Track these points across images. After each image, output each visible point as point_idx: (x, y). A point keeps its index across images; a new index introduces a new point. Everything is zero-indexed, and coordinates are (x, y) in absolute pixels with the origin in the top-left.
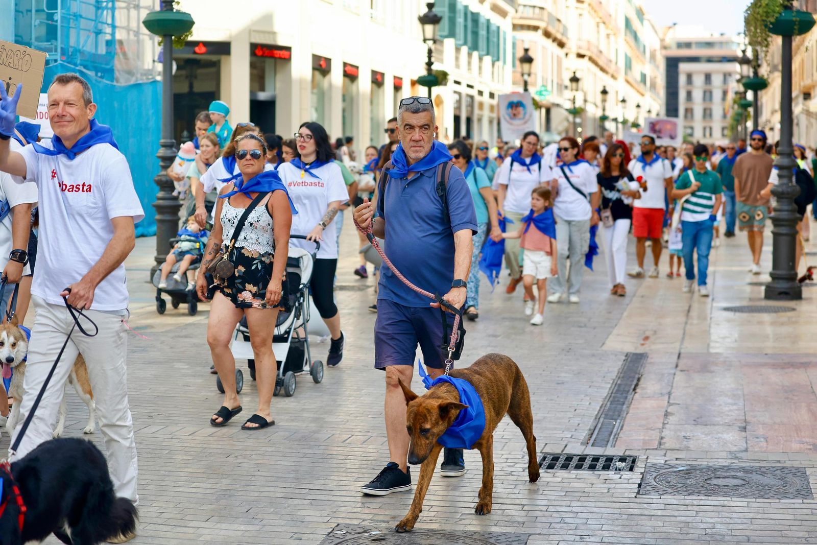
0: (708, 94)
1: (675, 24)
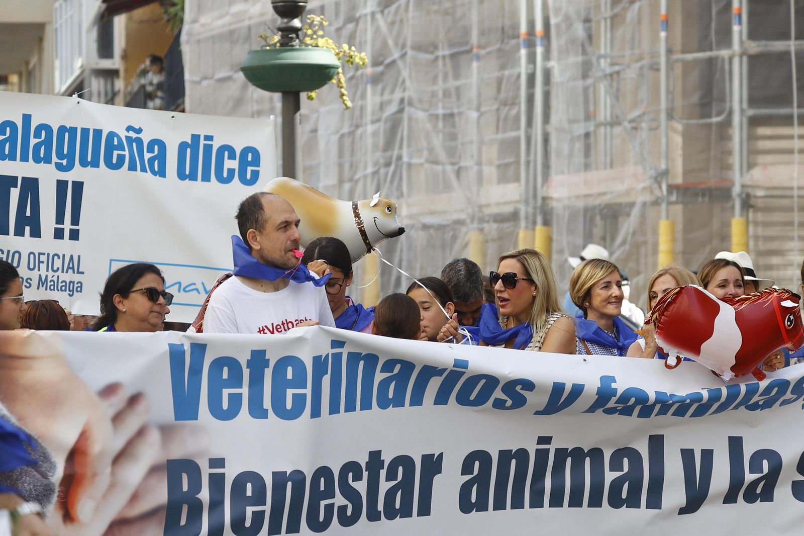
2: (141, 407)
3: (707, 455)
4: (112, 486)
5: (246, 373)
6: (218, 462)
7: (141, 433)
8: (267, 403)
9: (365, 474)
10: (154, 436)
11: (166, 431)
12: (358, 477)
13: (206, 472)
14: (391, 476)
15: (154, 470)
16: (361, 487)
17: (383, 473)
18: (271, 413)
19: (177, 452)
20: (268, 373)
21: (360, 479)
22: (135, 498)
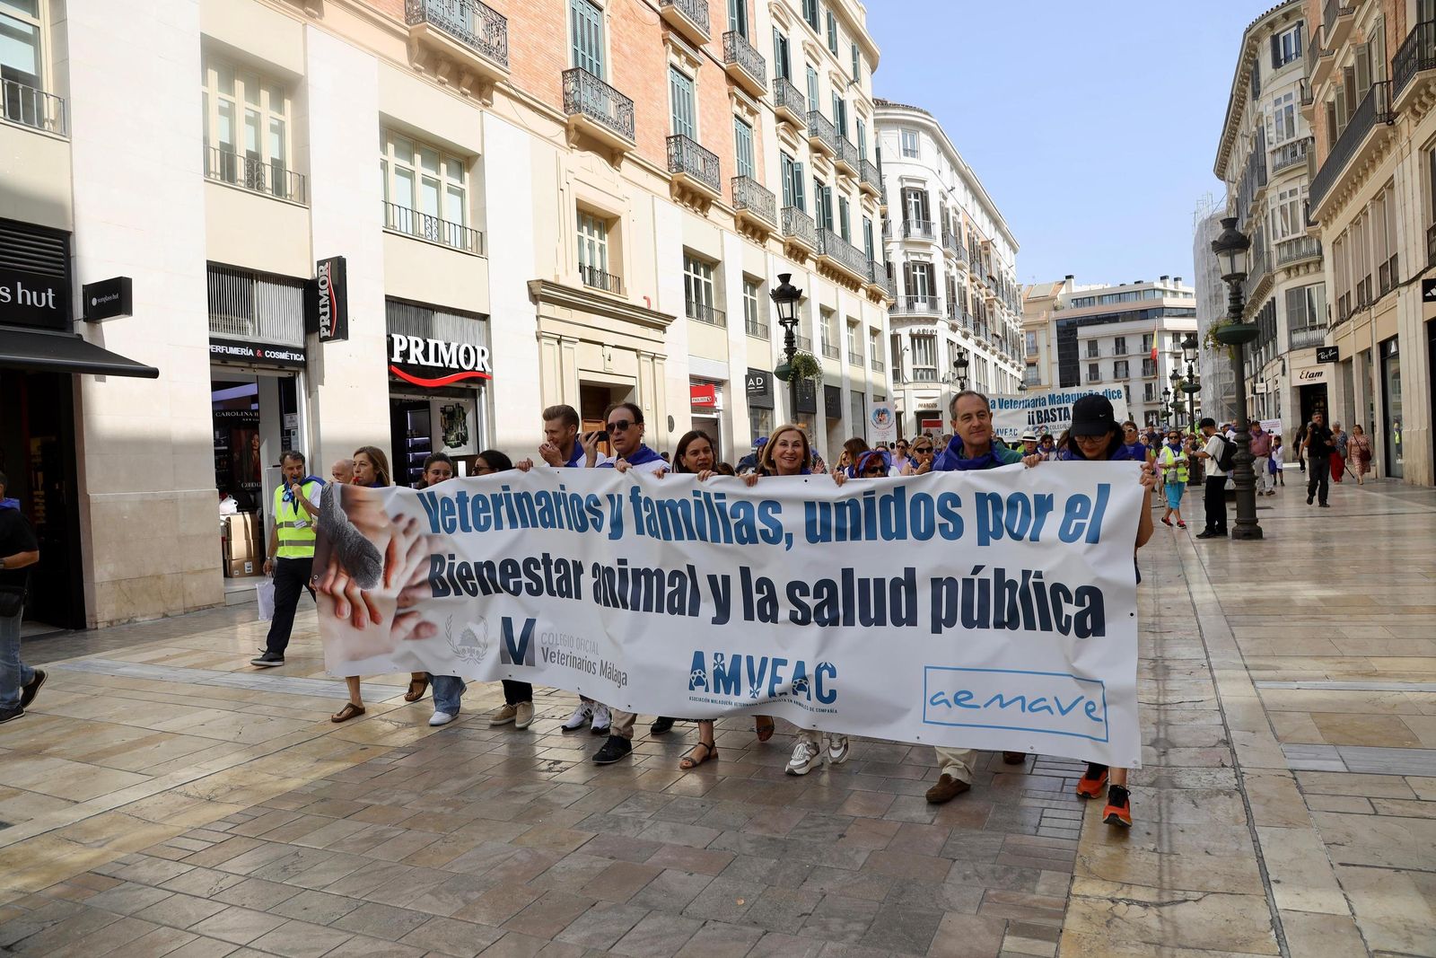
0: (1122, 367)
1: (1069, 277)
2: (416, 526)
3: (726, 579)
4: (406, 568)
5: (456, 506)
6: (452, 557)
7: (419, 539)
8: (471, 523)
9: (542, 567)
10: (424, 541)
11: (429, 538)
12: (538, 567)
13: (448, 561)
14: (558, 571)
15: (425, 560)
16: (541, 573)
17: (553, 567)
18: (473, 528)
19: (435, 552)
20: (469, 505)
21: (540, 569)
22: (415, 575)
